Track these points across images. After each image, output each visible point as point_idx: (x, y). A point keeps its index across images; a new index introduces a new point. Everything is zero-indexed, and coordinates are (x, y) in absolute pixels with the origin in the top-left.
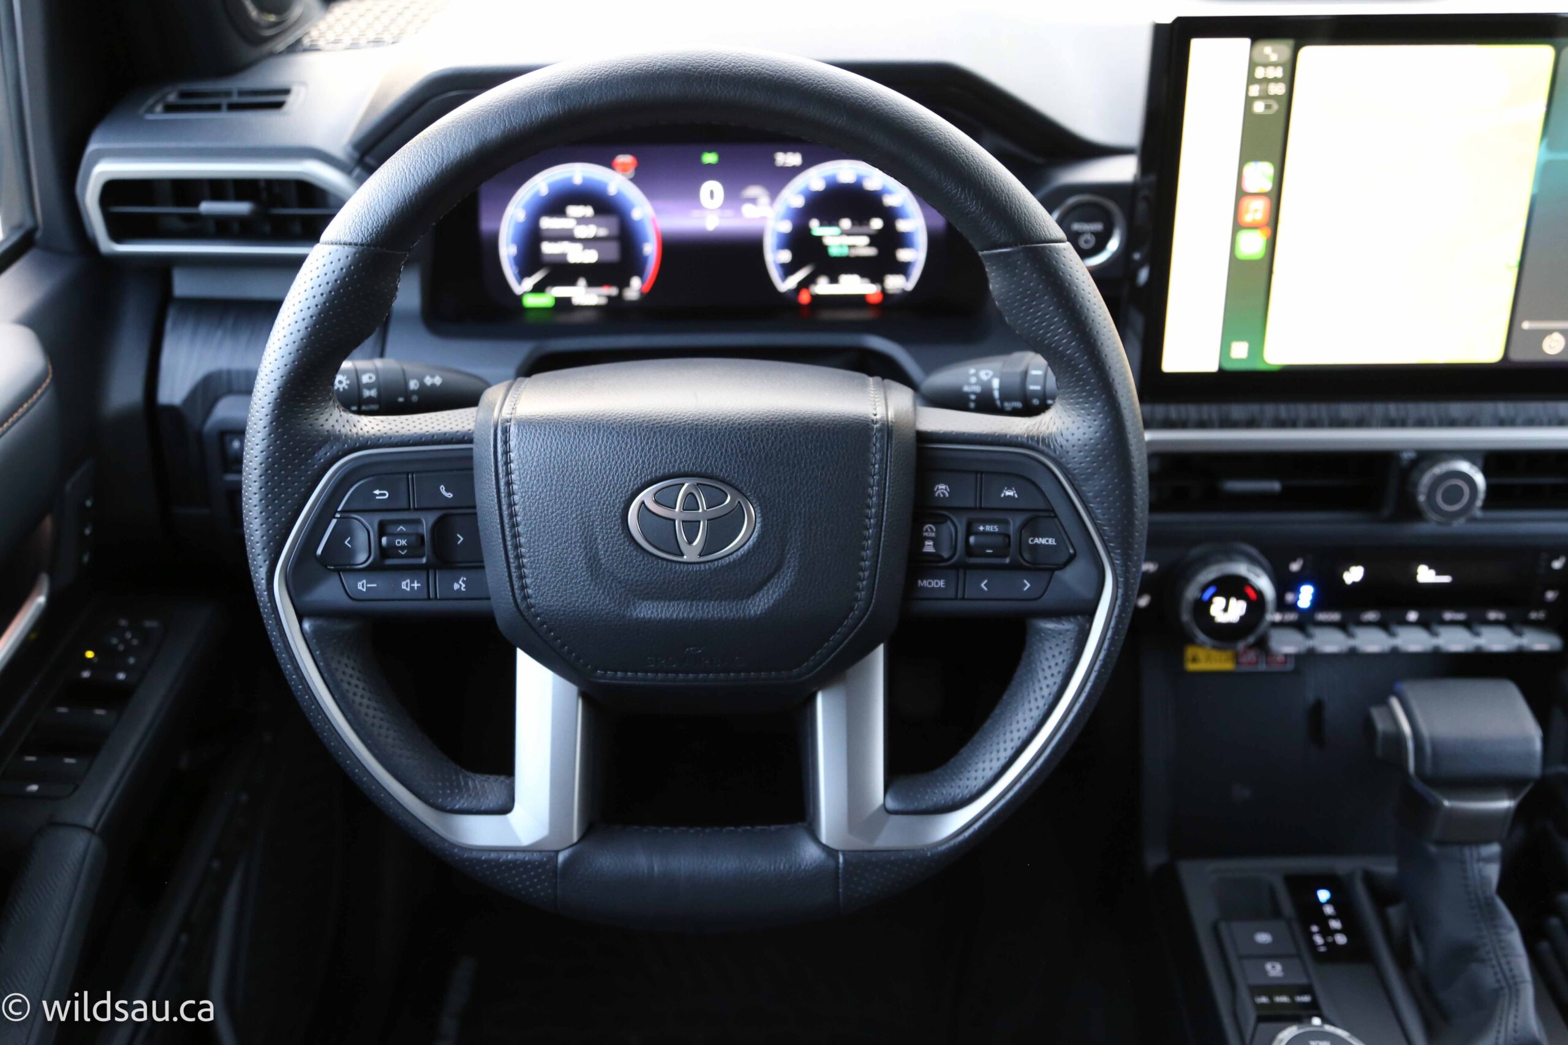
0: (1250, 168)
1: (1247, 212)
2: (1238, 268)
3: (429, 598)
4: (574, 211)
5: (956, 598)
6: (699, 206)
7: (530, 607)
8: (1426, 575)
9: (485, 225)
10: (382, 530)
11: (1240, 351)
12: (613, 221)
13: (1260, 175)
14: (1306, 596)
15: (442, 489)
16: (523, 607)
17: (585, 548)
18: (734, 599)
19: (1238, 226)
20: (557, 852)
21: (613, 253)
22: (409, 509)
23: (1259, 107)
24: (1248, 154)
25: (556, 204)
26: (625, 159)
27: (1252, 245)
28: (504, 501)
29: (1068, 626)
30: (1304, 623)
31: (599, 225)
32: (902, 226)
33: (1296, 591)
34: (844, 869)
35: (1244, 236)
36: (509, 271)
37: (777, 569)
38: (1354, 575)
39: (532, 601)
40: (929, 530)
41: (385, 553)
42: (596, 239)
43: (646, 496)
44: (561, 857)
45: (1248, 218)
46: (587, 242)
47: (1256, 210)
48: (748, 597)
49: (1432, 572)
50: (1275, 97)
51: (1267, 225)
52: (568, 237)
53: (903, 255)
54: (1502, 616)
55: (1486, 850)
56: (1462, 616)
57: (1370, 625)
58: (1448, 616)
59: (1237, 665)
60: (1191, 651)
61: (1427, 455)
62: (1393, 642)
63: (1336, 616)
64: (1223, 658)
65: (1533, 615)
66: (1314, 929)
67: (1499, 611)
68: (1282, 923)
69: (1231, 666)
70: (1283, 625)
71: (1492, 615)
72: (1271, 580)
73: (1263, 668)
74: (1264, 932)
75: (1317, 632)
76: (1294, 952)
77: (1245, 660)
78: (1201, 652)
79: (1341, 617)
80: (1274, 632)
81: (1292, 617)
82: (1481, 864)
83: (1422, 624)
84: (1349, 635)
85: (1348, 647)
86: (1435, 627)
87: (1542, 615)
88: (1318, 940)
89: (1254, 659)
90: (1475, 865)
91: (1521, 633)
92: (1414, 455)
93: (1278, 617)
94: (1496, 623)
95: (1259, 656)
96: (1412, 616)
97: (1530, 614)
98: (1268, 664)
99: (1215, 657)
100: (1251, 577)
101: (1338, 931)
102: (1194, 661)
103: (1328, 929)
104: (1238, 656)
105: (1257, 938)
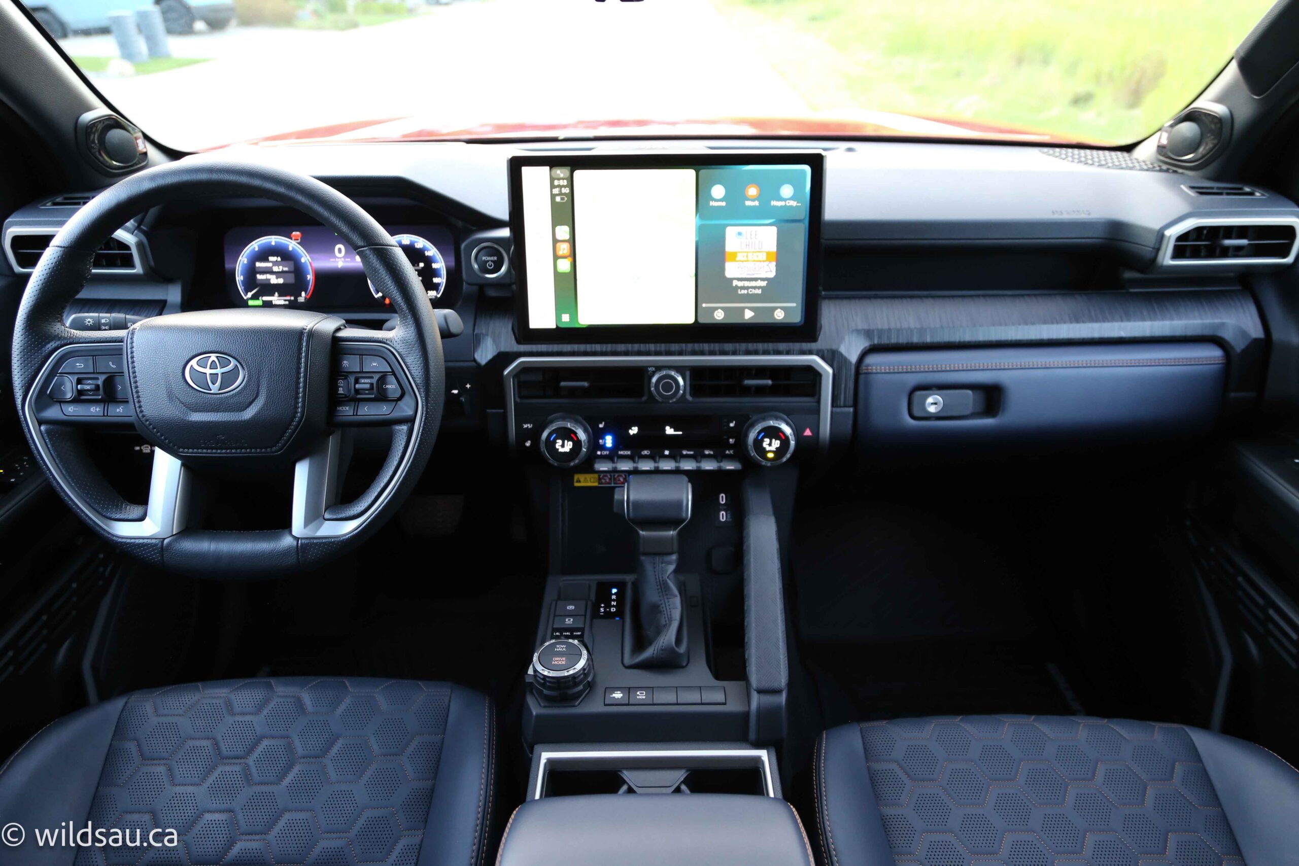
0: (558, 229)
1: (560, 250)
2: (559, 277)
3: (104, 416)
4: (271, 259)
5: (353, 415)
6: (335, 257)
7: (144, 416)
8: (669, 431)
9: (228, 266)
10: (79, 381)
11: (566, 318)
12: (291, 263)
13: (563, 232)
14: (609, 441)
15: (111, 363)
16: (140, 415)
17: (166, 387)
18: (237, 411)
19: (556, 257)
20: (164, 539)
21: (291, 279)
22: (94, 373)
23: (558, 199)
24: (556, 222)
25: (263, 255)
26: (296, 234)
27: (564, 266)
28: (130, 366)
29: (404, 428)
30: (612, 456)
31: (283, 266)
32: (434, 266)
33: (603, 438)
34: (301, 546)
35: (560, 262)
36: (240, 288)
37: (257, 396)
38: (634, 431)
39: (144, 413)
40: (341, 383)
41: (81, 392)
42: (283, 272)
43: (194, 362)
44: (166, 541)
45: (560, 253)
46: (278, 274)
47: (564, 249)
48: (244, 410)
49: (672, 430)
50: (565, 194)
51: (569, 256)
52: (271, 272)
53: (436, 280)
54: (712, 453)
55: (667, 558)
56: (692, 453)
57: (645, 457)
58: (685, 452)
59: (599, 483)
60: (576, 477)
61: (659, 368)
62: (656, 465)
63: (629, 453)
64: (592, 480)
65: (727, 452)
66: (603, 605)
67: (710, 450)
68: (583, 602)
69: (596, 484)
70: (602, 457)
71: (707, 452)
72: (585, 431)
73: (613, 485)
74: (572, 605)
75: (619, 460)
76: (583, 613)
77: (603, 481)
78: (582, 477)
79: (631, 453)
80: (597, 460)
81: (606, 453)
82: (663, 565)
83: (672, 457)
84: (634, 462)
85: (634, 467)
86: (678, 458)
87: (732, 452)
88: (602, 610)
89: (608, 481)
90: (660, 565)
91: (721, 461)
92: (654, 369)
93: (599, 453)
94: (709, 456)
95: (610, 479)
96: (667, 452)
97: (725, 451)
98: (614, 483)
99: (588, 479)
100: (574, 429)
101: (614, 606)
102: (577, 482)
103: (609, 605)
104: (600, 479)
105: (568, 608)
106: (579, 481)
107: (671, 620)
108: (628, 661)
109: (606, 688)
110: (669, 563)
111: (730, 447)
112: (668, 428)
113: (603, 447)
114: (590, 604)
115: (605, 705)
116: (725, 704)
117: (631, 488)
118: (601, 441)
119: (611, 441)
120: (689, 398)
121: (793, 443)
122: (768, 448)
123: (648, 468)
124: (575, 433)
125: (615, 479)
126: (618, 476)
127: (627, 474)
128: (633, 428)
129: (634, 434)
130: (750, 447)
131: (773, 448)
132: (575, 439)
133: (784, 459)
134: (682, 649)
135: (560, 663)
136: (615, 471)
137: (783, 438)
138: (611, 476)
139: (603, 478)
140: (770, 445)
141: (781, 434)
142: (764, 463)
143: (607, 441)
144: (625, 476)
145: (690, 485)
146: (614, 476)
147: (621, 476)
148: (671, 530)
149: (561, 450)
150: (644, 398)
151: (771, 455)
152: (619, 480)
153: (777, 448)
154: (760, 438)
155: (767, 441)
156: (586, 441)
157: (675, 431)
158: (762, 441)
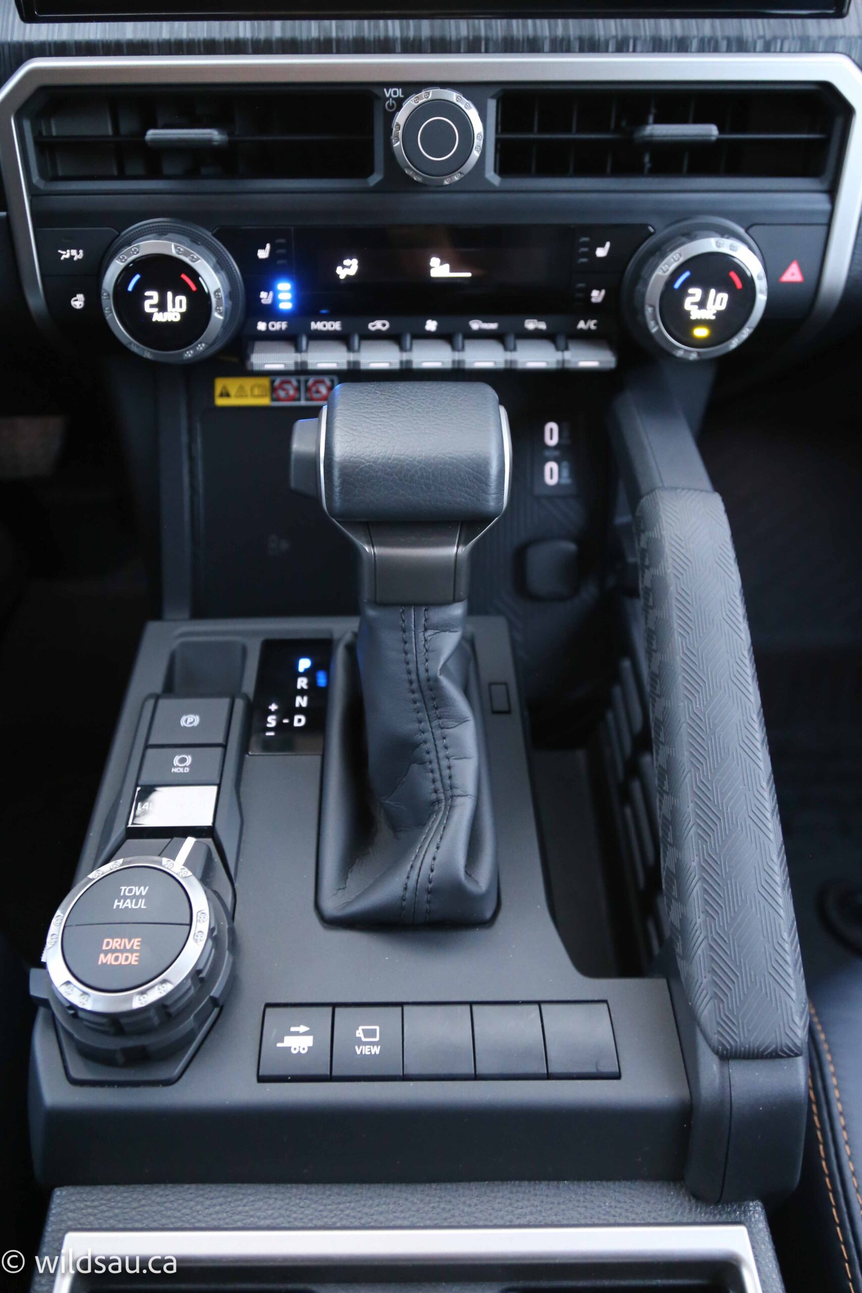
8: (439, 269)
14: (284, 295)
30: (295, 333)
33: (270, 286)
38: (349, 268)
49: (447, 266)
54: (542, 326)
55: (438, 615)
56: (493, 326)
57: (378, 336)
58: (475, 325)
59: (273, 400)
60: (220, 384)
61: (412, 87)
62: (405, 356)
63: (336, 326)
64: (256, 392)
65: (581, 325)
66: (273, 707)
67: (539, 320)
68: (225, 702)
69: (265, 401)
70: (269, 336)
71: (531, 325)
72: (221, 266)
73: (303, 403)
74: (194, 712)
75: (313, 344)
76: (220, 740)
77: (282, 394)
78: (232, 384)
79: (343, 326)
80: (258, 345)
81: (279, 326)
82: (430, 632)
83: (444, 336)
84: (350, 349)
85: (349, 363)
86: (460, 338)
87: (592, 324)
88: (272, 721)
89: (292, 392)
90: (421, 635)
91: (566, 348)
92: (399, 92)
93: (261, 326)
94: (537, 335)
95: (298, 389)
96: (431, 325)
97: (577, 323)
98: (307, 399)
99: (248, 389)
100: (187, 260)
101: (301, 710)
102: (222, 395)
103: (289, 710)
104: (273, 390)
105: (183, 723)
106: (226, 394)
107: (451, 794)
108: (332, 905)
109: (268, 1005)
110: (445, 627)
111: (591, 310)
112: (435, 262)
113: (271, 312)
114: (240, 704)
115: (261, 1079)
116: (617, 1076)
117: (338, 422)
118: (263, 295)
119: (289, 296)
120: (492, 176)
121: (761, 299)
122: (696, 314)
123: (384, 365)
124: (195, 275)
125: (308, 390)
126: (316, 382)
127: (336, 379)
128: (347, 262)
129: (348, 277)
130: (649, 310)
131: (709, 314)
132: (194, 288)
133: (734, 343)
134: (482, 881)
135: (122, 961)
136: (302, 371)
137: (739, 284)
138: (299, 381)
139: (281, 386)
140: (702, 304)
141: (733, 275)
142: (682, 351)
143: (281, 296)
144: (332, 381)
145: (503, 411)
146: (307, 381)
147: (322, 382)
148: (451, 544)
149: (158, 317)
150: (374, 179)
151: (701, 332)
152: (318, 392)
153: (719, 314)
154: (677, 285)
155: (696, 293)
156: (222, 294)
157: (452, 270)
158: (683, 292)
